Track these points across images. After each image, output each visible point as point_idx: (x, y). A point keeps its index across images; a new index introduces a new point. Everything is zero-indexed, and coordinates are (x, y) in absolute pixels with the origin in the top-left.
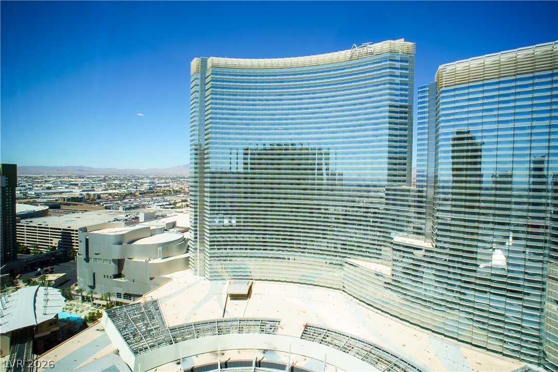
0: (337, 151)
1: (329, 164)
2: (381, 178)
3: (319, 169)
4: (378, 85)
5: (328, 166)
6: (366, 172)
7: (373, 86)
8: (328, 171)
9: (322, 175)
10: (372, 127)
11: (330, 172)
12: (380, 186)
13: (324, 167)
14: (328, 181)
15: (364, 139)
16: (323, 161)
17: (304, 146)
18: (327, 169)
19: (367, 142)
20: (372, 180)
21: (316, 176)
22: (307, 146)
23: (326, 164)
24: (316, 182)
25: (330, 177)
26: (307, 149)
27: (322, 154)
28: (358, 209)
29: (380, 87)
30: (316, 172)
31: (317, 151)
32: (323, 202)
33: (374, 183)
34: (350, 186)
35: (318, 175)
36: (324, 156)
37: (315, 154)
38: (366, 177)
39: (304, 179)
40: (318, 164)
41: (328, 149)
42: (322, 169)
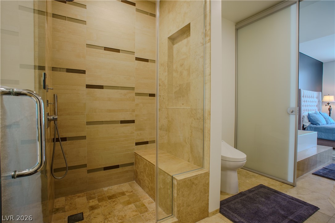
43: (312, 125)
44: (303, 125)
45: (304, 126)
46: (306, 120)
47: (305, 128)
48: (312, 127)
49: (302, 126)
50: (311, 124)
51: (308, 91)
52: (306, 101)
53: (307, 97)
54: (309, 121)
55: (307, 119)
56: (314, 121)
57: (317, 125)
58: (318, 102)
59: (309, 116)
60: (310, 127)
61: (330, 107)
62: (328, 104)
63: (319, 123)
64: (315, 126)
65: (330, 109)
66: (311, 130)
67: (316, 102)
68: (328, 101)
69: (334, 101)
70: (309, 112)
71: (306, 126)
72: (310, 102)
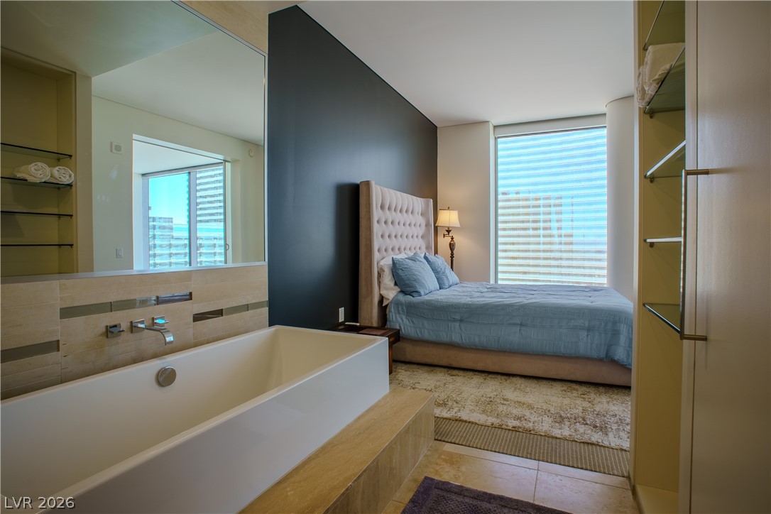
1: (561, 221)
3: (545, 229)
5: (560, 224)
8: (560, 231)
11: (563, 232)
13: (554, 225)
16: (553, 217)
17: (521, 196)
18: (560, 228)
21: (542, 239)
22: (526, 195)
23: (557, 221)
24: (542, 247)
25: (564, 239)
26: (527, 200)
27: (550, 206)
30: (541, 232)
31: (541, 202)
35: (544, 236)
37: (539, 206)
40: (545, 221)
41: (560, 198)
42: (550, 228)
43: (402, 298)
44: (382, 299)
45: (384, 300)
46: (388, 280)
47: (387, 306)
48: (402, 304)
49: (376, 299)
50: (402, 291)
51: (398, 193)
52: (392, 223)
53: (395, 210)
54: (396, 284)
55: (391, 275)
56: (408, 282)
57: (414, 294)
58: (426, 226)
59: (395, 268)
60: (397, 303)
61: (452, 239)
62: (449, 231)
63: (419, 290)
64: (409, 298)
65: (452, 246)
66: (399, 313)
67: (420, 226)
68: (448, 225)
69: (459, 225)
70: (394, 257)
71: (388, 299)
72: (404, 225)
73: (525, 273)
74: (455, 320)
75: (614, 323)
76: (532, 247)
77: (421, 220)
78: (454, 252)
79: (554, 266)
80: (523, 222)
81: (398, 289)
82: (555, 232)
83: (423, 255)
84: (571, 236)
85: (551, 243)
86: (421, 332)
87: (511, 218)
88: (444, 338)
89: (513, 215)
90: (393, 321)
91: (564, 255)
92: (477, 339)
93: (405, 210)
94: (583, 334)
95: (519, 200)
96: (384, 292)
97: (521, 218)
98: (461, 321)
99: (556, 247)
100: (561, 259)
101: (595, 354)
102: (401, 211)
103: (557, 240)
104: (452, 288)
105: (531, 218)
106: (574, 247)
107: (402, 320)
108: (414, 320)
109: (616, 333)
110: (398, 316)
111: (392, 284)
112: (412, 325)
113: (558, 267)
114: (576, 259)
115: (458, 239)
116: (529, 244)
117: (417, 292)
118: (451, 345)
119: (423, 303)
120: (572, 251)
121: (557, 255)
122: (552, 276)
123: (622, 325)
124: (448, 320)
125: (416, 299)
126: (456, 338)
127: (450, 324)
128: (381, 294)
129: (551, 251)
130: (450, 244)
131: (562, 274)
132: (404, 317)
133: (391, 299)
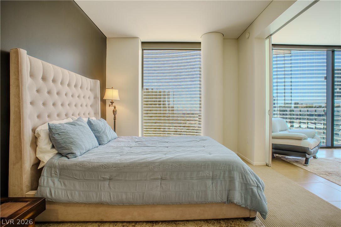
0: (175, 93)
1: (169, 101)
2: (196, 109)
3: (163, 104)
4: (193, 56)
5: (169, 102)
6: (187, 106)
7: (190, 56)
8: (169, 106)
9: (165, 107)
10: (190, 80)
11: (170, 106)
12: (195, 114)
13: (167, 103)
14: (169, 112)
15: (186, 86)
16: (166, 99)
17: (154, 90)
18: (169, 104)
19: (187, 88)
20: (190, 111)
21: (162, 109)
22: (156, 90)
23: (168, 101)
24: (162, 112)
25: (170, 109)
26: (156, 92)
27: (165, 95)
28: (183, 128)
29: (194, 57)
30: (162, 106)
31: (162, 93)
32: (162, 124)
33: (192, 112)
34: (178, 114)
35: (163, 108)
36: (162, 96)
37: (161, 95)
38: (187, 109)
39: (151, 111)
40: (163, 101)
41: (169, 92)
42: (165, 104)
44: (38, 162)
45: (40, 163)
46: (44, 144)
47: (42, 168)
48: (55, 167)
50: (58, 154)
54: (53, 147)
57: (69, 156)
58: (95, 98)
59: (52, 133)
60: (51, 166)
61: (115, 107)
62: (112, 103)
63: (74, 152)
64: (64, 160)
65: (114, 112)
66: (52, 176)
67: (89, 98)
68: (111, 99)
69: (119, 99)
70: (51, 123)
71: (43, 162)
72: (72, 96)
73: (155, 123)
74: (104, 179)
75: (230, 171)
76: (158, 112)
77: (90, 94)
78: (116, 116)
79: (167, 120)
80: (154, 101)
81: (55, 151)
82: (167, 106)
83: (86, 120)
84: (173, 107)
85: (165, 111)
86: (72, 195)
87: (150, 100)
88: (94, 198)
89: (150, 98)
90: (44, 186)
91: (171, 115)
92: (124, 197)
93: (73, 84)
94: (209, 182)
95: (153, 92)
96: (40, 156)
97: (154, 100)
98: (110, 179)
99: (167, 112)
100: (169, 117)
101: (219, 199)
102: (69, 85)
103: (168, 109)
104: (110, 144)
105: (158, 100)
106: (175, 112)
107: (54, 183)
108: (66, 182)
109: (232, 180)
110: (50, 179)
111: (49, 147)
112: (64, 187)
113: (168, 120)
114: (175, 117)
115: (119, 108)
116: (157, 111)
117: (72, 153)
118: (101, 204)
119: (75, 165)
120: (174, 114)
121: (168, 115)
122: (166, 124)
123: (235, 173)
124: (99, 180)
125: (72, 161)
126: (105, 198)
127: (100, 183)
128: (37, 158)
129: (165, 114)
130: (113, 111)
131: (170, 123)
132: (56, 180)
133: (46, 162)
